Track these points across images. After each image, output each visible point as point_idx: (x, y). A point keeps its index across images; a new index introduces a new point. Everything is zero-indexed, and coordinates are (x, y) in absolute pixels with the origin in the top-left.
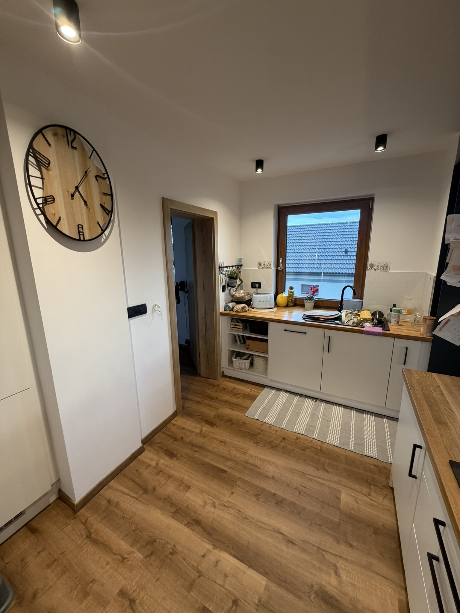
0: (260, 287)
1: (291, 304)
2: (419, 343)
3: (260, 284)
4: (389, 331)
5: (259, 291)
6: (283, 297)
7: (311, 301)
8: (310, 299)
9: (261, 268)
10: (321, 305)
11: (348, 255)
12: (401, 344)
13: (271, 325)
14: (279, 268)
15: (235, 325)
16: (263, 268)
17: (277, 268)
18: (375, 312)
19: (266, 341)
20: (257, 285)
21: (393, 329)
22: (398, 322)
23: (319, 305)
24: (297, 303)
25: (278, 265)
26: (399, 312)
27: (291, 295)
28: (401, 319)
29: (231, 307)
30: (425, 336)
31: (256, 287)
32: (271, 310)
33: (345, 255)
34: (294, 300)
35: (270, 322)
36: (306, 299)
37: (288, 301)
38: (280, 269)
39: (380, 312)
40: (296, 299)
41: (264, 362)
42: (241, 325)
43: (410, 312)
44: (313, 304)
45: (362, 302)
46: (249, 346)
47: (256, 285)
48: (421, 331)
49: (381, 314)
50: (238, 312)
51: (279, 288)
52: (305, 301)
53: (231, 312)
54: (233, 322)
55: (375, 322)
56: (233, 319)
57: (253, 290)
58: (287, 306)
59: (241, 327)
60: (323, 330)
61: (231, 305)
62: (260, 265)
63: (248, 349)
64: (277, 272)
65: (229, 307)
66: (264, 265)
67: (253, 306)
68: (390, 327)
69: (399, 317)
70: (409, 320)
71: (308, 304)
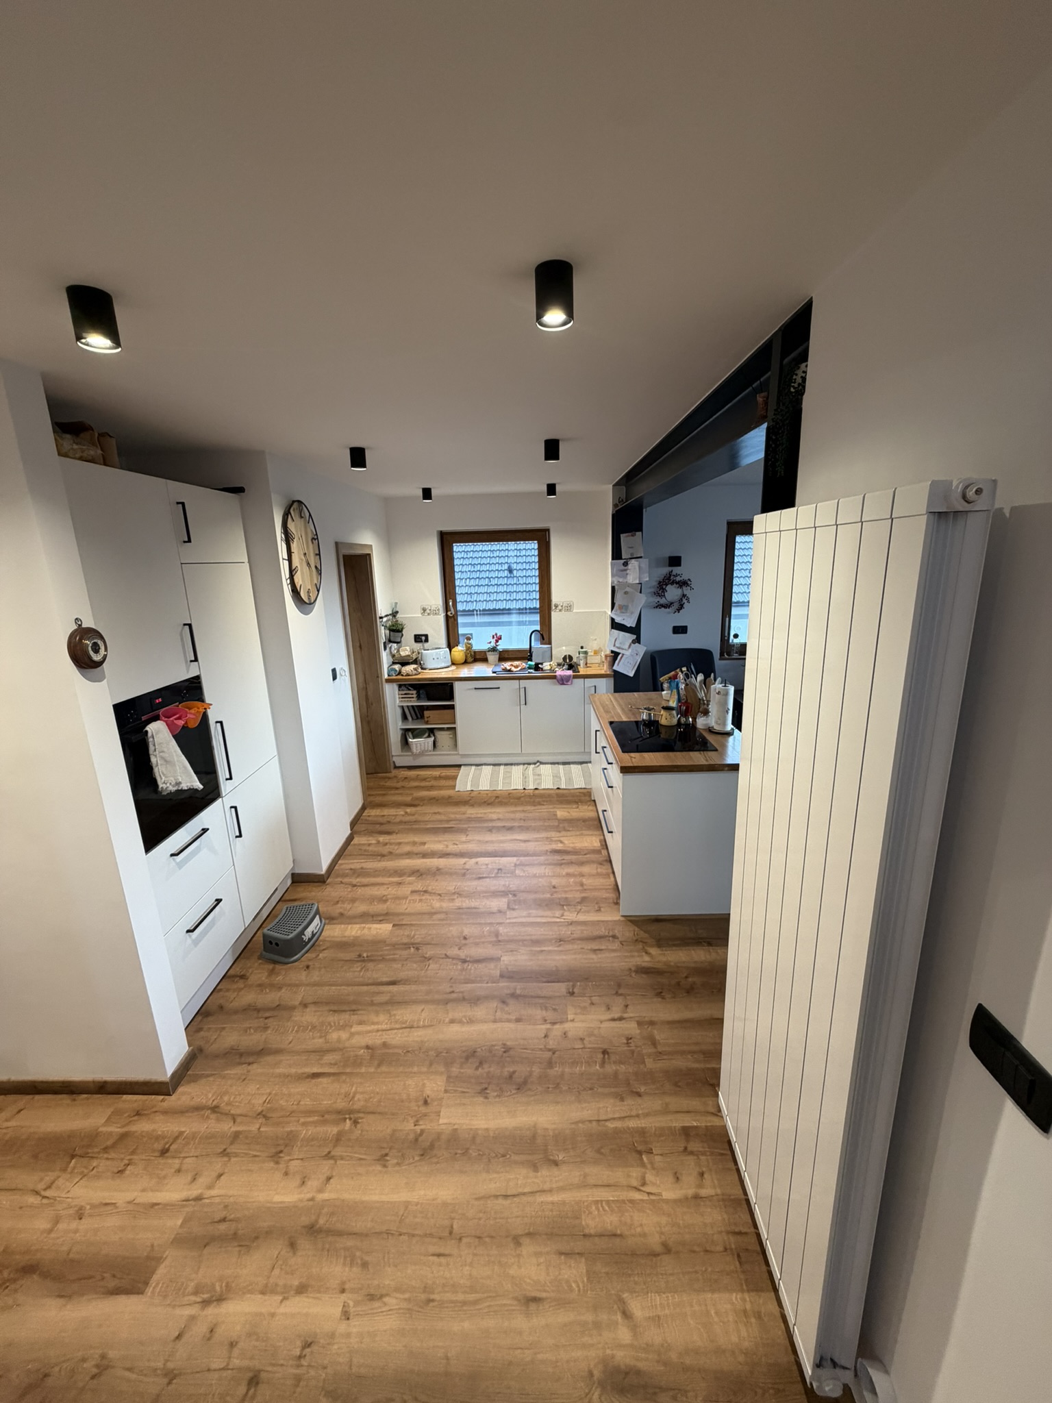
0: (427, 640)
1: (470, 659)
2: (604, 680)
3: (426, 636)
4: (579, 672)
5: (426, 645)
6: (459, 651)
7: (495, 653)
8: (494, 650)
9: (426, 614)
10: (506, 656)
11: (514, 577)
12: (590, 682)
13: (457, 686)
14: (449, 613)
15: (405, 694)
16: (429, 614)
17: (447, 612)
18: (565, 656)
19: (452, 707)
20: (423, 638)
21: (582, 670)
22: (586, 664)
23: (505, 656)
24: (478, 657)
25: (447, 609)
26: (586, 653)
27: (469, 648)
28: (588, 662)
29: (398, 669)
30: (608, 673)
31: (421, 641)
32: (449, 669)
33: (509, 576)
34: (473, 654)
35: (456, 682)
36: (489, 651)
37: (466, 656)
38: (451, 614)
39: (569, 656)
40: (475, 652)
41: (451, 736)
42: (415, 692)
43: (596, 653)
44: (498, 656)
45: (551, 647)
46: (429, 719)
47: (420, 638)
48: (604, 670)
49: (571, 658)
50: (409, 675)
51: (452, 640)
52: (488, 653)
53: (400, 677)
54: (402, 690)
55: (566, 667)
56: (400, 686)
57: (419, 645)
58: (466, 662)
59: (415, 696)
60: (518, 681)
61: (397, 667)
62: (424, 610)
63: (427, 723)
64: (447, 617)
65: (396, 671)
66: (430, 610)
67: (424, 667)
68: (580, 669)
69: (586, 658)
70: (597, 661)
71: (492, 657)
